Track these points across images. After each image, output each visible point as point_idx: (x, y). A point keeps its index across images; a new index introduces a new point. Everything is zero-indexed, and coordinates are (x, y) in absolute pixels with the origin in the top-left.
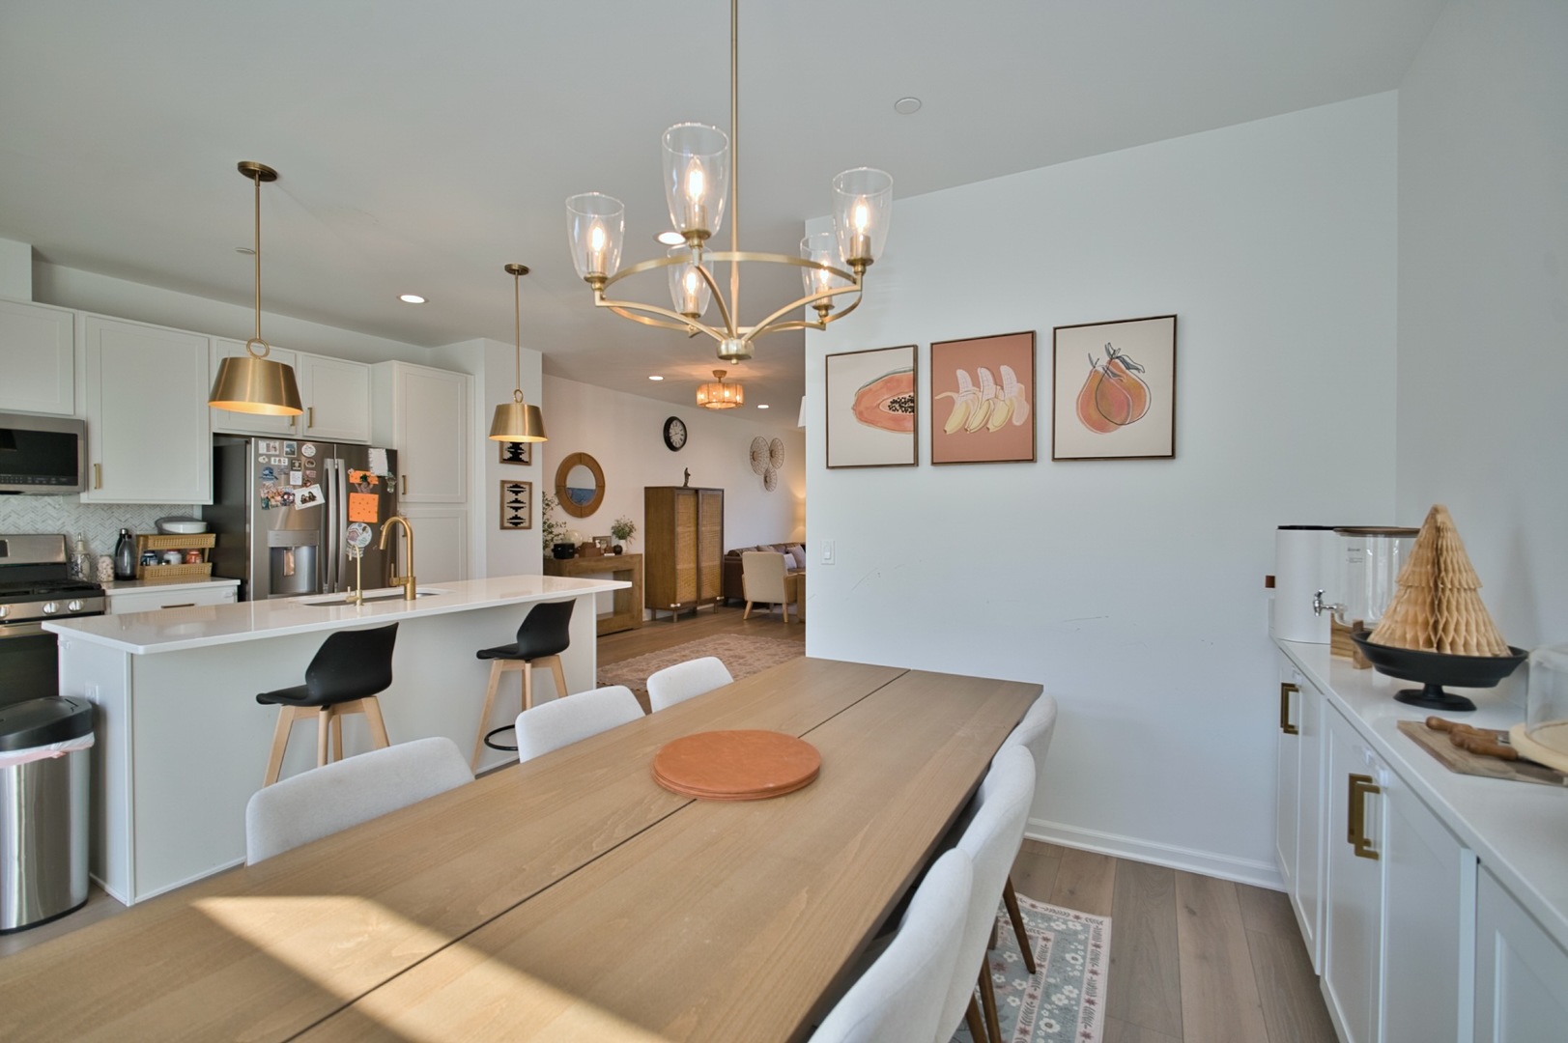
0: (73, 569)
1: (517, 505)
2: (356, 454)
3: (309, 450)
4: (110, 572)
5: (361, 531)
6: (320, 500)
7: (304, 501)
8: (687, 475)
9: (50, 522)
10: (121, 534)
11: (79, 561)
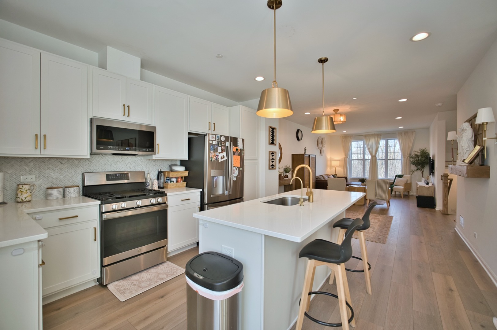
0: (147, 184)
1: (273, 160)
2: (234, 141)
3: (223, 139)
4: (157, 185)
5: (236, 170)
6: (226, 158)
7: (222, 158)
8: (305, 150)
9: (139, 166)
10: (159, 171)
11: (149, 182)
